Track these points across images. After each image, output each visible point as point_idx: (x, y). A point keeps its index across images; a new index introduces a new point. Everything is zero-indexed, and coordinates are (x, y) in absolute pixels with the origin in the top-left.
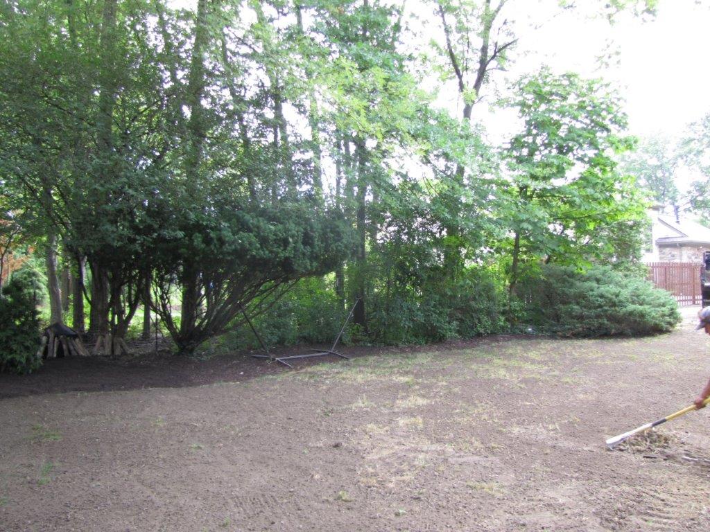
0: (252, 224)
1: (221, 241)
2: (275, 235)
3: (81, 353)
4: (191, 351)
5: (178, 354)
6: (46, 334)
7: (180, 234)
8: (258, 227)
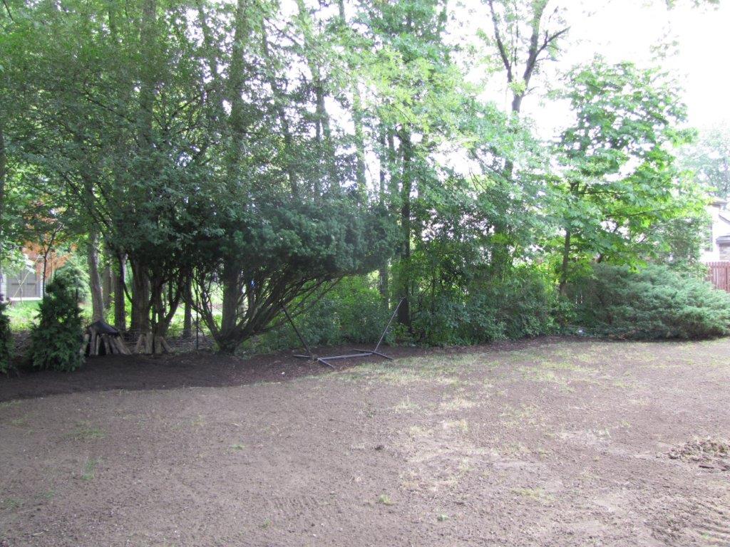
0: (294, 221)
1: (263, 239)
2: (317, 232)
3: (123, 351)
4: (232, 350)
5: (219, 353)
6: (88, 332)
7: (221, 231)
8: (300, 225)
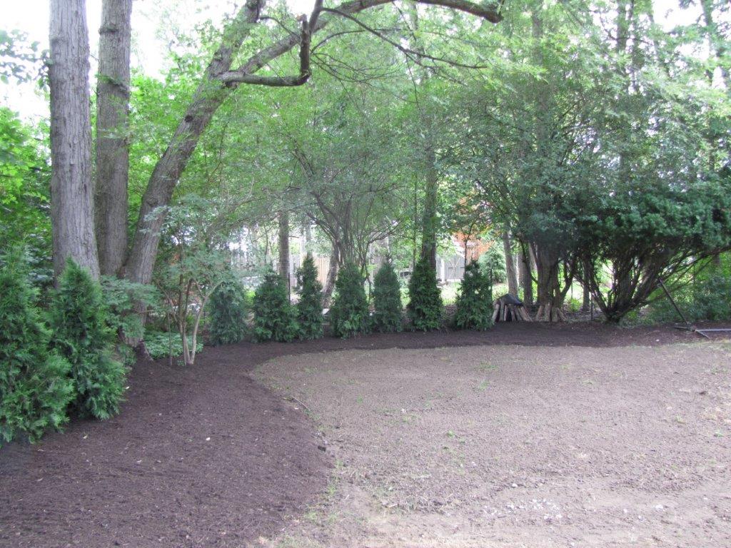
0: (659, 205)
1: (631, 223)
2: (682, 214)
3: (525, 319)
4: (617, 321)
5: (606, 323)
6: (498, 302)
7: (595, 218)
8: (665, 208)
